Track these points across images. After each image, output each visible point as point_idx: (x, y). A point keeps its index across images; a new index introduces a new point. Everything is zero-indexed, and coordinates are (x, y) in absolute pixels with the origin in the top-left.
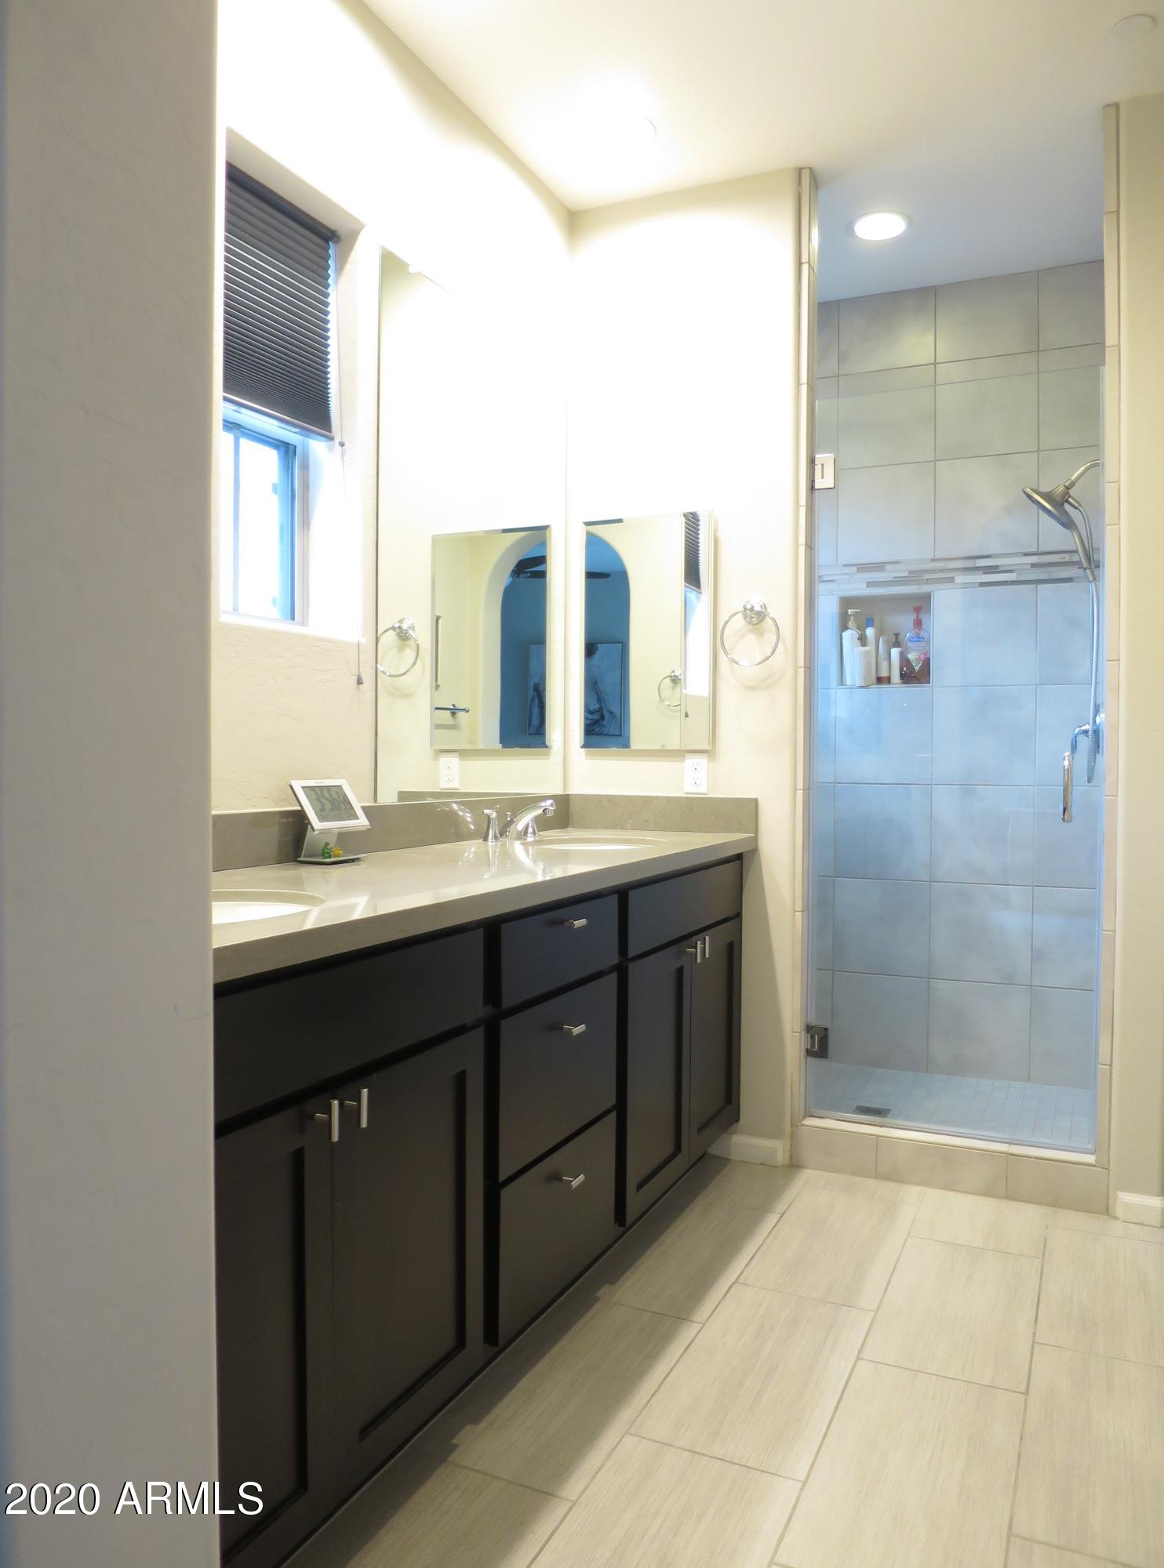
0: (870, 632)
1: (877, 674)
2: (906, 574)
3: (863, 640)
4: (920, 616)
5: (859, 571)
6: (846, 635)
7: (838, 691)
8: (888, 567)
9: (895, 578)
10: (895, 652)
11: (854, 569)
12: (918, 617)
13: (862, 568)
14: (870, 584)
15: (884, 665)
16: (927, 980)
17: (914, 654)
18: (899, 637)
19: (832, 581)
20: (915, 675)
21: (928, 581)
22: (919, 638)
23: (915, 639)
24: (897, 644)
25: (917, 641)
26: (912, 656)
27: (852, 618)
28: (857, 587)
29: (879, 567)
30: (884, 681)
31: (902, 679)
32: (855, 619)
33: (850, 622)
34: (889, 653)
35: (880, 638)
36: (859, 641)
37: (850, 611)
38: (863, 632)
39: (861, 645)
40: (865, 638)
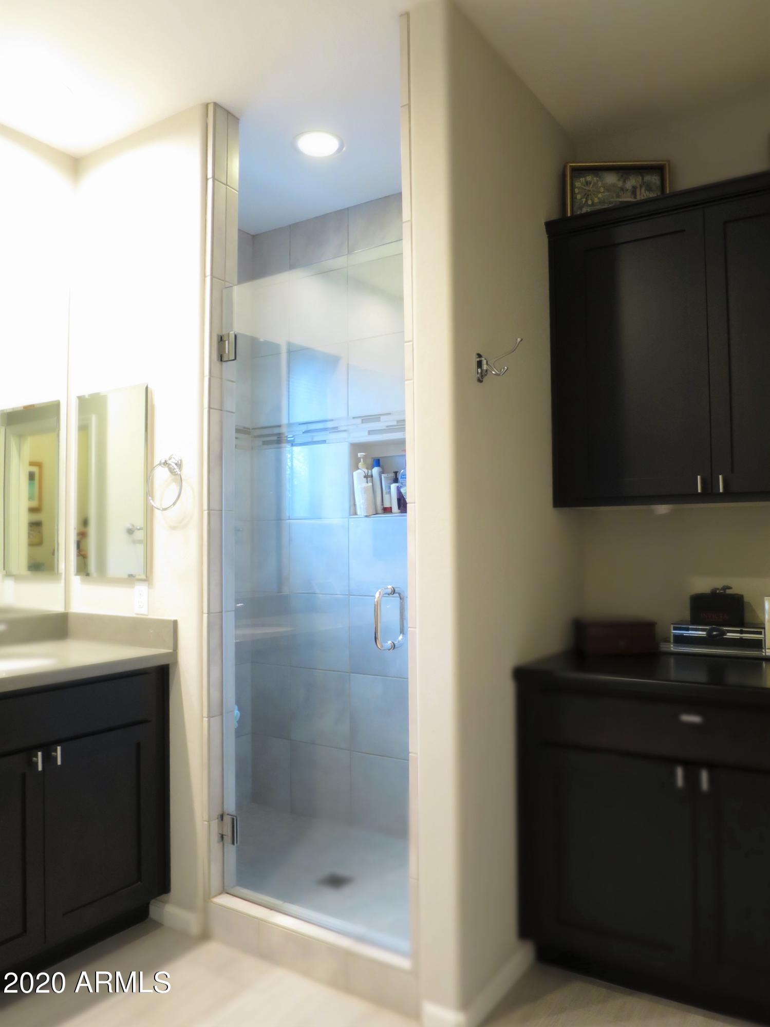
0: (375, 471)
1: (383, 504)
2: (395, 423)
3: (368, 477)
5: (363, 422)
6: (355, 473)
7: (351, 519)
8: (382, 418)
9: (387, 427)
10: (394, 487)
11: (359, 420)
13: (365, 419)
14: (370, 432)
15: (386, 497)
18: (398, 474)
19: (345, 431)
24: (396, 480)
26: (404, 491)
27: (362, 460)
28: (362, 436)
29: (376, 418)
30: (387, 510)
31: (399, 509)
32: (364, 461)
33: (360, 463)
34: (390, 488)
35: (383, 476)
36: (365, 479)
37: (360, 455)
38: (370, 471)
39: (367, 482)
40: (372, 476)
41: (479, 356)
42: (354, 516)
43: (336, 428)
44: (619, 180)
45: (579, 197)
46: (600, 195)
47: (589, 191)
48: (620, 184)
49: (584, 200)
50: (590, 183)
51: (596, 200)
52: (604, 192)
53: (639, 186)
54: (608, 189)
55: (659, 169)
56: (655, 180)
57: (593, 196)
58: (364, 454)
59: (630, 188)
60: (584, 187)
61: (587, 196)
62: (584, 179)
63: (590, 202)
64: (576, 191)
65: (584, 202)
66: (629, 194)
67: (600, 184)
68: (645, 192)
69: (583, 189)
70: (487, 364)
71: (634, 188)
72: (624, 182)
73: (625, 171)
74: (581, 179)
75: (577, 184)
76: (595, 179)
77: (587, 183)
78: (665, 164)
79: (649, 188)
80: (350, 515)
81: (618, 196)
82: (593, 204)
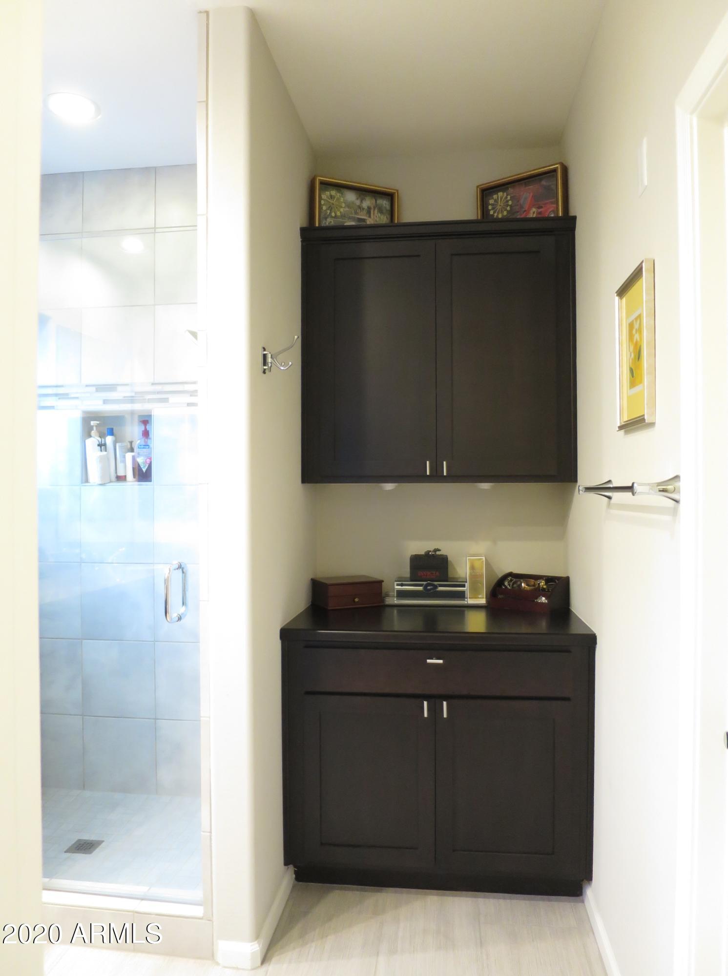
0: (109, 440)
1: (116, 473)
2: (132, 394)
3: (102, 446)
4: (147, 427)
5: (97, 390)
6: (89, 442)
7: (82, 487)
8: (119, 388)
9: (124, 397)
10: (129, 456)
11: (94, 389)
12: (146, 429)
13: (100, 388)
14: (105, 402)
15: (120, 466)
16: (154, 720)
17: (142, 458)
18: (133, 443)
19: (77, 398)
20: (143, 475)
21: (149, 401)
22: (146, 446)
23: (142, 447)
24: (132, 450)
25: (143, 448)
26: (140, 460)
27: (95, 428)
28: (96, 404)
29: (111, 388)
30: (121, 479)
31: (134, 477)
32: (96, 429)
33: (93, 432)
34: (124, 457)
35: (118, 445)
36: (99, 447)
37: (93, 423)
38: (103, 440)
39: (101, 451)
40: (105, 445)
41: (264, 349)
42: (85, 484)
43: (67, 394)
44: (357, 199)
45: (324, 208)
46: (342, 210)
47: (333, 204)
48: (358, 202)
49: (329, 211)
50: (334, 198)
51: (338, 214)
52: (345, 207)
53: (372, 207)
54: (349, 205)
55: (390, 196)
56: (386, 204)
57: (336, 210)
58: (98, 422)
59: (366, 208)
60: (329, 200)
61: (330, 208)
62: (329, 193)
63: (333, 214)
64: (323, 202)
65: (328, 213)
66: (365, 212)
67: (342, 200)
68: (378, 214)
69: (327, 201)
70: (272, 357)
71: (369, 208)
72: (362, 202)
73: (363, 192)
74: (327, 192)
75: (323, 196)
76: (338, 194)
77: (332, 197)
78: (395, 193)
79: (381, 211)
80: (82, 483)
81: (356, 213)
82: (336, 217)
